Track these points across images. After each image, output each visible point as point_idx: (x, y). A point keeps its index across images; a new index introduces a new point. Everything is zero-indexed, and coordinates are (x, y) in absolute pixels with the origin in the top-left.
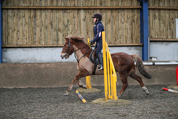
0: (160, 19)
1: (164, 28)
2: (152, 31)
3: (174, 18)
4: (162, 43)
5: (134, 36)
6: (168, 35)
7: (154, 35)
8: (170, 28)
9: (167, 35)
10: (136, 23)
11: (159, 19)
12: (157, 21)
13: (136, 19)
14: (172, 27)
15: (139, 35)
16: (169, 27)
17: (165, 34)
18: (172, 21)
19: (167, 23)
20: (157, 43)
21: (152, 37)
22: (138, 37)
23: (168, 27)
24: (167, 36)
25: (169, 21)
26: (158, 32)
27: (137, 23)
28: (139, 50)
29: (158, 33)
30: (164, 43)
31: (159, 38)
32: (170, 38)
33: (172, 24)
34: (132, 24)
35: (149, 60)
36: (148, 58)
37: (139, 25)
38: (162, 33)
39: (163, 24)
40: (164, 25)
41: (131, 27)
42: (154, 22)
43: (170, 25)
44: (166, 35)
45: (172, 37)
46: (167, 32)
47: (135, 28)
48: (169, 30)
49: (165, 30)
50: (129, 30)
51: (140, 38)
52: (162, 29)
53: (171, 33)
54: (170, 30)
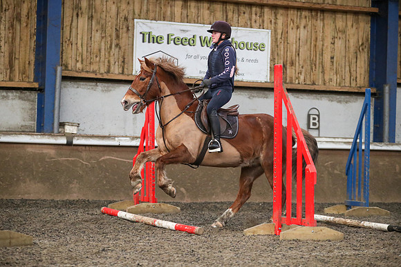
0: (91, 18)
1: (103, 44)
2: (69, 51)
3: (130, 17)
4: (94, 84)
5: (17, 61)
6: (112, 62)
7: (74, 60)
8: (117, 45)
9: (109, 62)
10: (25, 24)
11: (88, 19)
12: (83, 22)
13: (24, 12)
14: (123, 42)
15: (33, 58)
16: (114, 43)
17: (102, 59)
18: (125, 25)
19: (110, 30)
20: (82, 83)
21: (66, 67)
22: (29, 63)
23: (111, 40)
24: (109, 66)
25: (117, 25)
26: (85, 53)
27: (29, 26)
28: (29, 100)
29: (84, 57)
30: (101, 86)
31: (87, 72)
32: (117, 72)
33: (125, 35)
34: (12, 26)
35: (56, 131)
36: (53, 124)
37: (33, 31)
38: (96, 57)
39: (99, 32)
40: (103, 35)
41: (10, 35)
42: (74, 24)
43: (118, 36)
44: (106, 63)
45: (123, 71)
46: (109, 56)
47: (21, 39)
48: (114, 51)
49: (103, 47)
50: (5, 42)
51: (32, 67)
52: (95, 46)
53: (121, 59)
54: (117, 49)
